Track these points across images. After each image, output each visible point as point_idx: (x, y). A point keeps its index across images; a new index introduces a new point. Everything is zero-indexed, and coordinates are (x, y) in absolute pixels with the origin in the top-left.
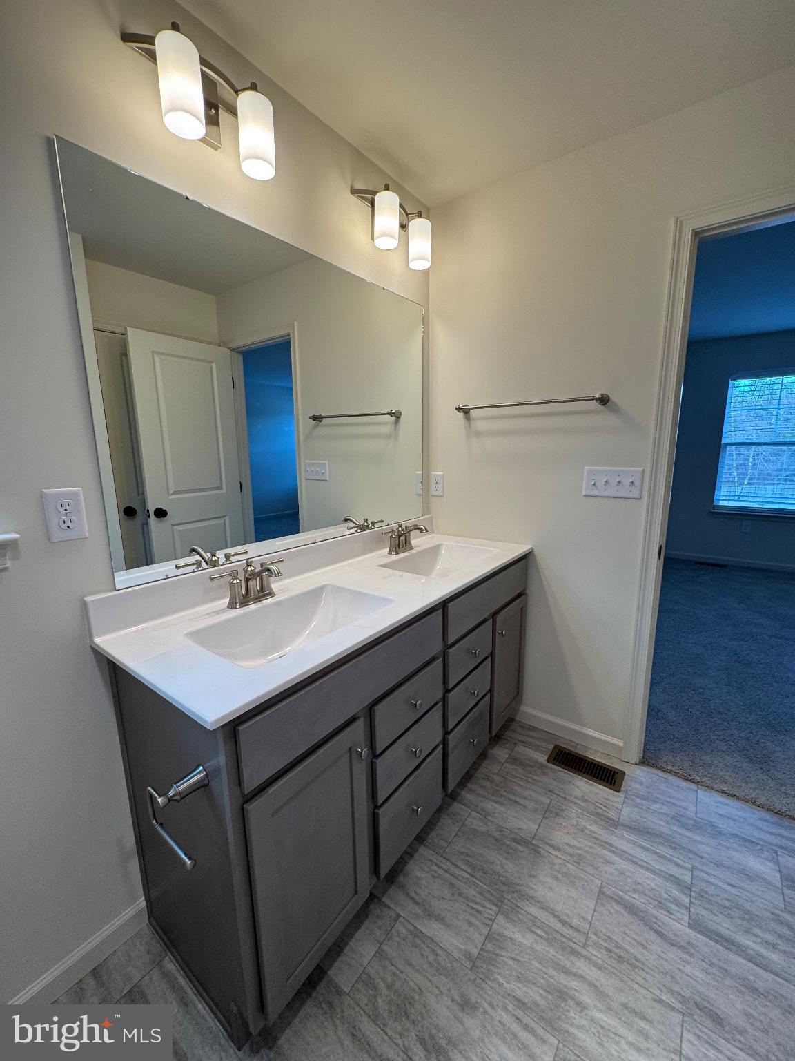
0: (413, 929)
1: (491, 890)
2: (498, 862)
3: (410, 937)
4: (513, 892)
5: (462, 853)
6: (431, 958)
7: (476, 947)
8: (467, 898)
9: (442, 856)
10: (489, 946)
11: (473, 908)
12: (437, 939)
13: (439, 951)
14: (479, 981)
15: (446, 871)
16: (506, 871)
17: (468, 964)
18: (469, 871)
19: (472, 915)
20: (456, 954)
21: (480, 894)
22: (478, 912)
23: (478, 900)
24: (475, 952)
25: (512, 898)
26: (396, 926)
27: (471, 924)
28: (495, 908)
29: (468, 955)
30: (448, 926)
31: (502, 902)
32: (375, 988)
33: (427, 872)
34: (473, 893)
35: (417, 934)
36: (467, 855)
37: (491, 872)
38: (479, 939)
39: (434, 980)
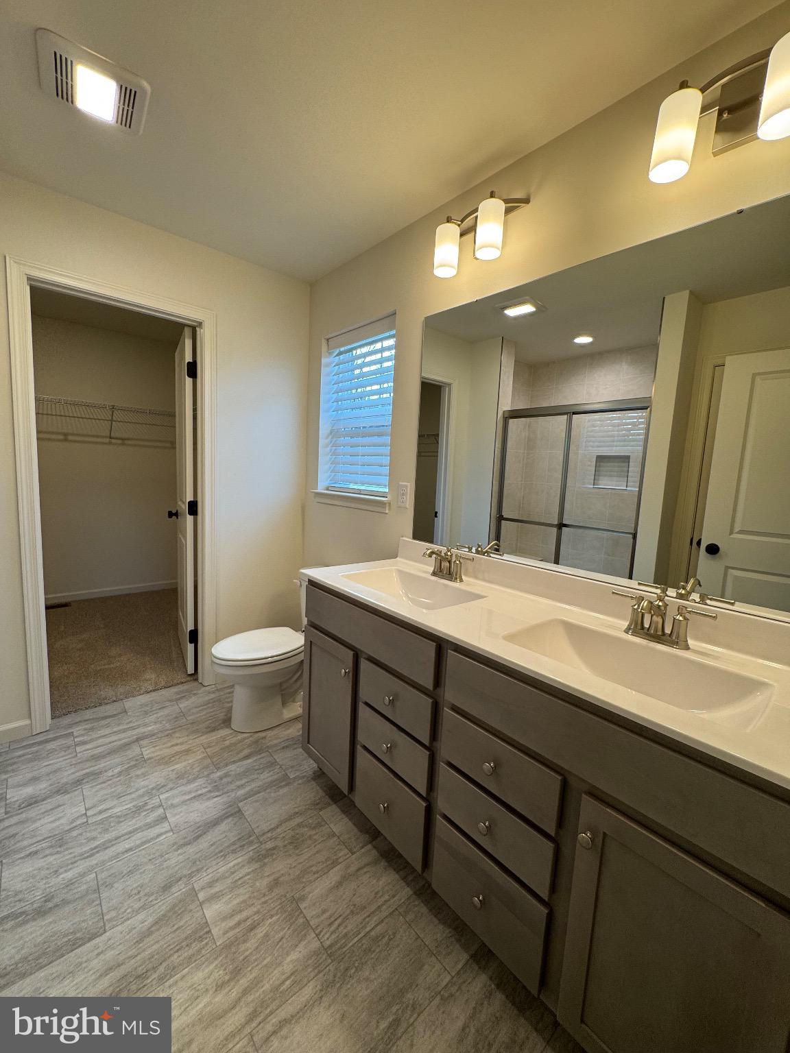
0: (340, 861)
1: (345, 949)
2: (373, 977)
3: (335, 857)
4: (335, 976)
5: (394, 934)
6: (314, 869)
7: (305, 908)
8: (346, 918)
9: (396, 909)
10: (301, 920)
11: (336, 920)
12: (325, 876)
13: (316, 876)
14: (284, 899)
15: (379, 907)
16: (359, 982)
17: (297, 896)
18: (373, 933)
19: (330, 917)
20: (307, 889)
21: (346, 935)
22: (330, 925)
23: (341, 928)
24: (302, 906)
25: (329, 970)
26: (346, 850)
27: (324, 911)
28: (328, 943)
29: (303, 898)
30: (331, 890)
31: (330, 956)
32: (314, 828)
33: (383, 888)
34: (349, 928)
35: (335, 863)
36: (390, 940)
37: (363, 961)
38: (309, 913)
39: (301, 866)
